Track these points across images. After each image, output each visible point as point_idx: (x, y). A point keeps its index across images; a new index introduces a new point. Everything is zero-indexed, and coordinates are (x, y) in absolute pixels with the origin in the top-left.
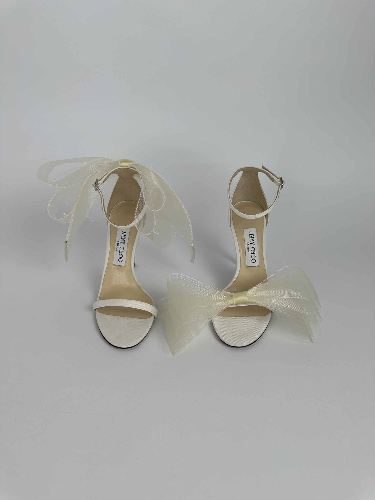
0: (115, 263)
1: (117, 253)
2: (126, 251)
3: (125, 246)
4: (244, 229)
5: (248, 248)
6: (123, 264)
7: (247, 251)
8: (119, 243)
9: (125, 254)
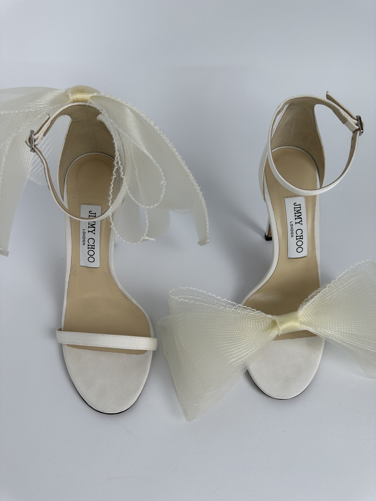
0: (82, 263)
1: (84, 249)
2: (99, 245)
3: (97, 237)
4: (286, 199)
5: (292, 230)
6: (97, 264)
7: (290, 235)
8: (87, 232)
9: (97, 249)
